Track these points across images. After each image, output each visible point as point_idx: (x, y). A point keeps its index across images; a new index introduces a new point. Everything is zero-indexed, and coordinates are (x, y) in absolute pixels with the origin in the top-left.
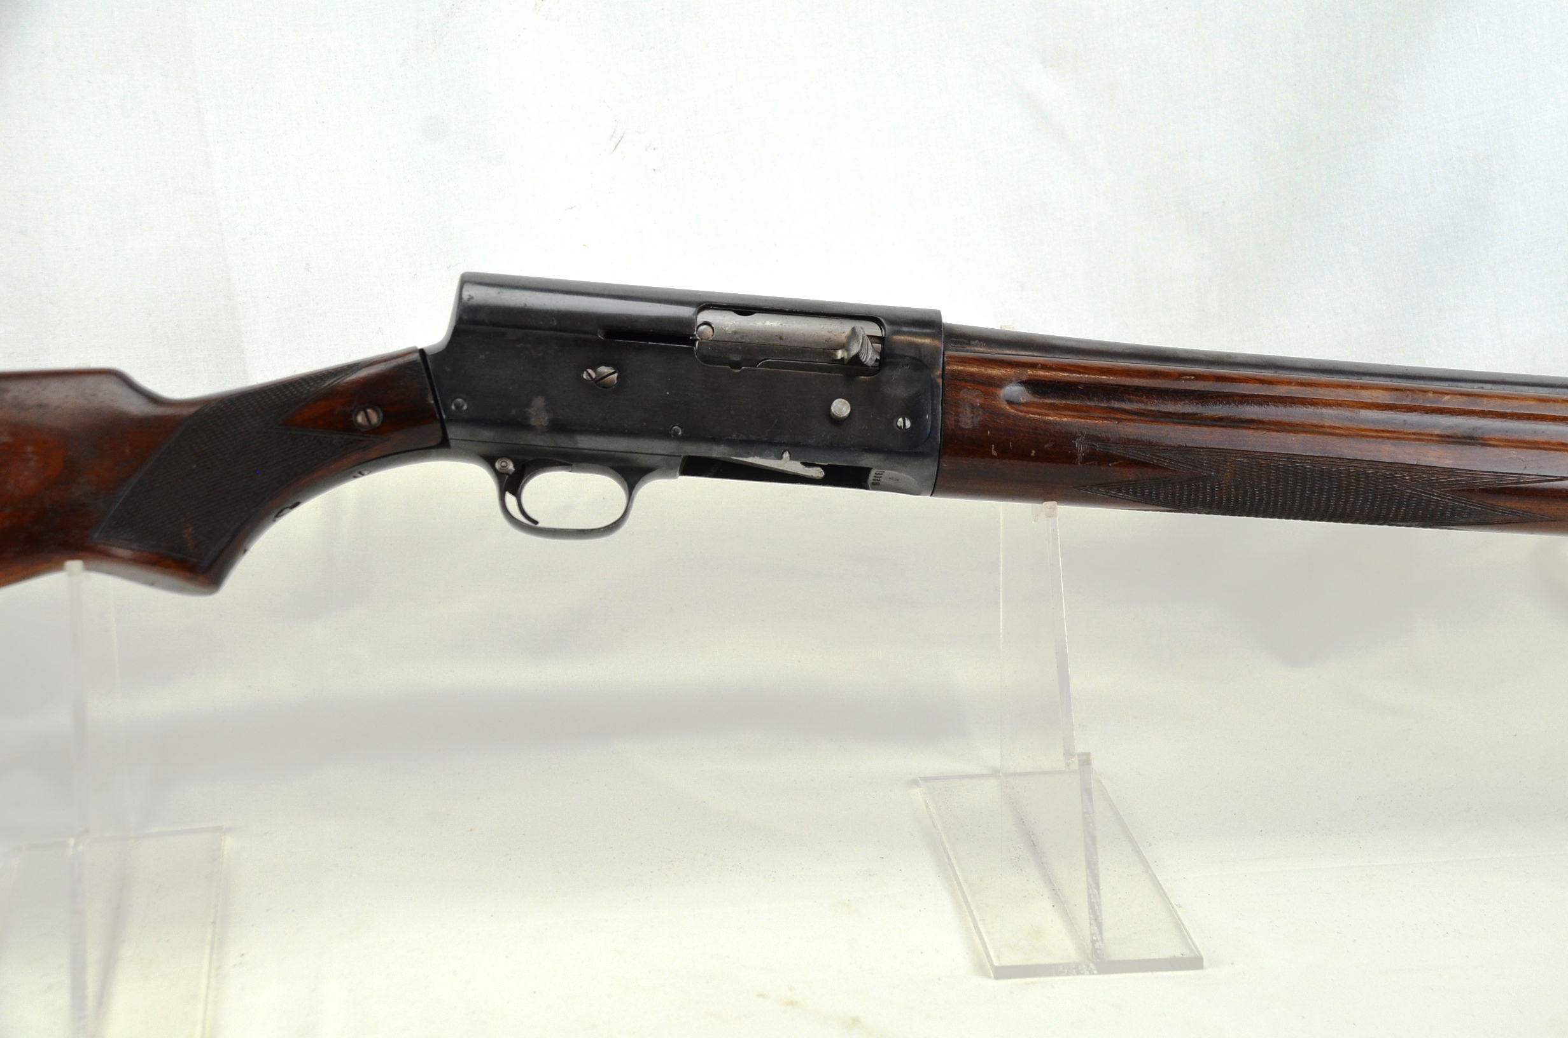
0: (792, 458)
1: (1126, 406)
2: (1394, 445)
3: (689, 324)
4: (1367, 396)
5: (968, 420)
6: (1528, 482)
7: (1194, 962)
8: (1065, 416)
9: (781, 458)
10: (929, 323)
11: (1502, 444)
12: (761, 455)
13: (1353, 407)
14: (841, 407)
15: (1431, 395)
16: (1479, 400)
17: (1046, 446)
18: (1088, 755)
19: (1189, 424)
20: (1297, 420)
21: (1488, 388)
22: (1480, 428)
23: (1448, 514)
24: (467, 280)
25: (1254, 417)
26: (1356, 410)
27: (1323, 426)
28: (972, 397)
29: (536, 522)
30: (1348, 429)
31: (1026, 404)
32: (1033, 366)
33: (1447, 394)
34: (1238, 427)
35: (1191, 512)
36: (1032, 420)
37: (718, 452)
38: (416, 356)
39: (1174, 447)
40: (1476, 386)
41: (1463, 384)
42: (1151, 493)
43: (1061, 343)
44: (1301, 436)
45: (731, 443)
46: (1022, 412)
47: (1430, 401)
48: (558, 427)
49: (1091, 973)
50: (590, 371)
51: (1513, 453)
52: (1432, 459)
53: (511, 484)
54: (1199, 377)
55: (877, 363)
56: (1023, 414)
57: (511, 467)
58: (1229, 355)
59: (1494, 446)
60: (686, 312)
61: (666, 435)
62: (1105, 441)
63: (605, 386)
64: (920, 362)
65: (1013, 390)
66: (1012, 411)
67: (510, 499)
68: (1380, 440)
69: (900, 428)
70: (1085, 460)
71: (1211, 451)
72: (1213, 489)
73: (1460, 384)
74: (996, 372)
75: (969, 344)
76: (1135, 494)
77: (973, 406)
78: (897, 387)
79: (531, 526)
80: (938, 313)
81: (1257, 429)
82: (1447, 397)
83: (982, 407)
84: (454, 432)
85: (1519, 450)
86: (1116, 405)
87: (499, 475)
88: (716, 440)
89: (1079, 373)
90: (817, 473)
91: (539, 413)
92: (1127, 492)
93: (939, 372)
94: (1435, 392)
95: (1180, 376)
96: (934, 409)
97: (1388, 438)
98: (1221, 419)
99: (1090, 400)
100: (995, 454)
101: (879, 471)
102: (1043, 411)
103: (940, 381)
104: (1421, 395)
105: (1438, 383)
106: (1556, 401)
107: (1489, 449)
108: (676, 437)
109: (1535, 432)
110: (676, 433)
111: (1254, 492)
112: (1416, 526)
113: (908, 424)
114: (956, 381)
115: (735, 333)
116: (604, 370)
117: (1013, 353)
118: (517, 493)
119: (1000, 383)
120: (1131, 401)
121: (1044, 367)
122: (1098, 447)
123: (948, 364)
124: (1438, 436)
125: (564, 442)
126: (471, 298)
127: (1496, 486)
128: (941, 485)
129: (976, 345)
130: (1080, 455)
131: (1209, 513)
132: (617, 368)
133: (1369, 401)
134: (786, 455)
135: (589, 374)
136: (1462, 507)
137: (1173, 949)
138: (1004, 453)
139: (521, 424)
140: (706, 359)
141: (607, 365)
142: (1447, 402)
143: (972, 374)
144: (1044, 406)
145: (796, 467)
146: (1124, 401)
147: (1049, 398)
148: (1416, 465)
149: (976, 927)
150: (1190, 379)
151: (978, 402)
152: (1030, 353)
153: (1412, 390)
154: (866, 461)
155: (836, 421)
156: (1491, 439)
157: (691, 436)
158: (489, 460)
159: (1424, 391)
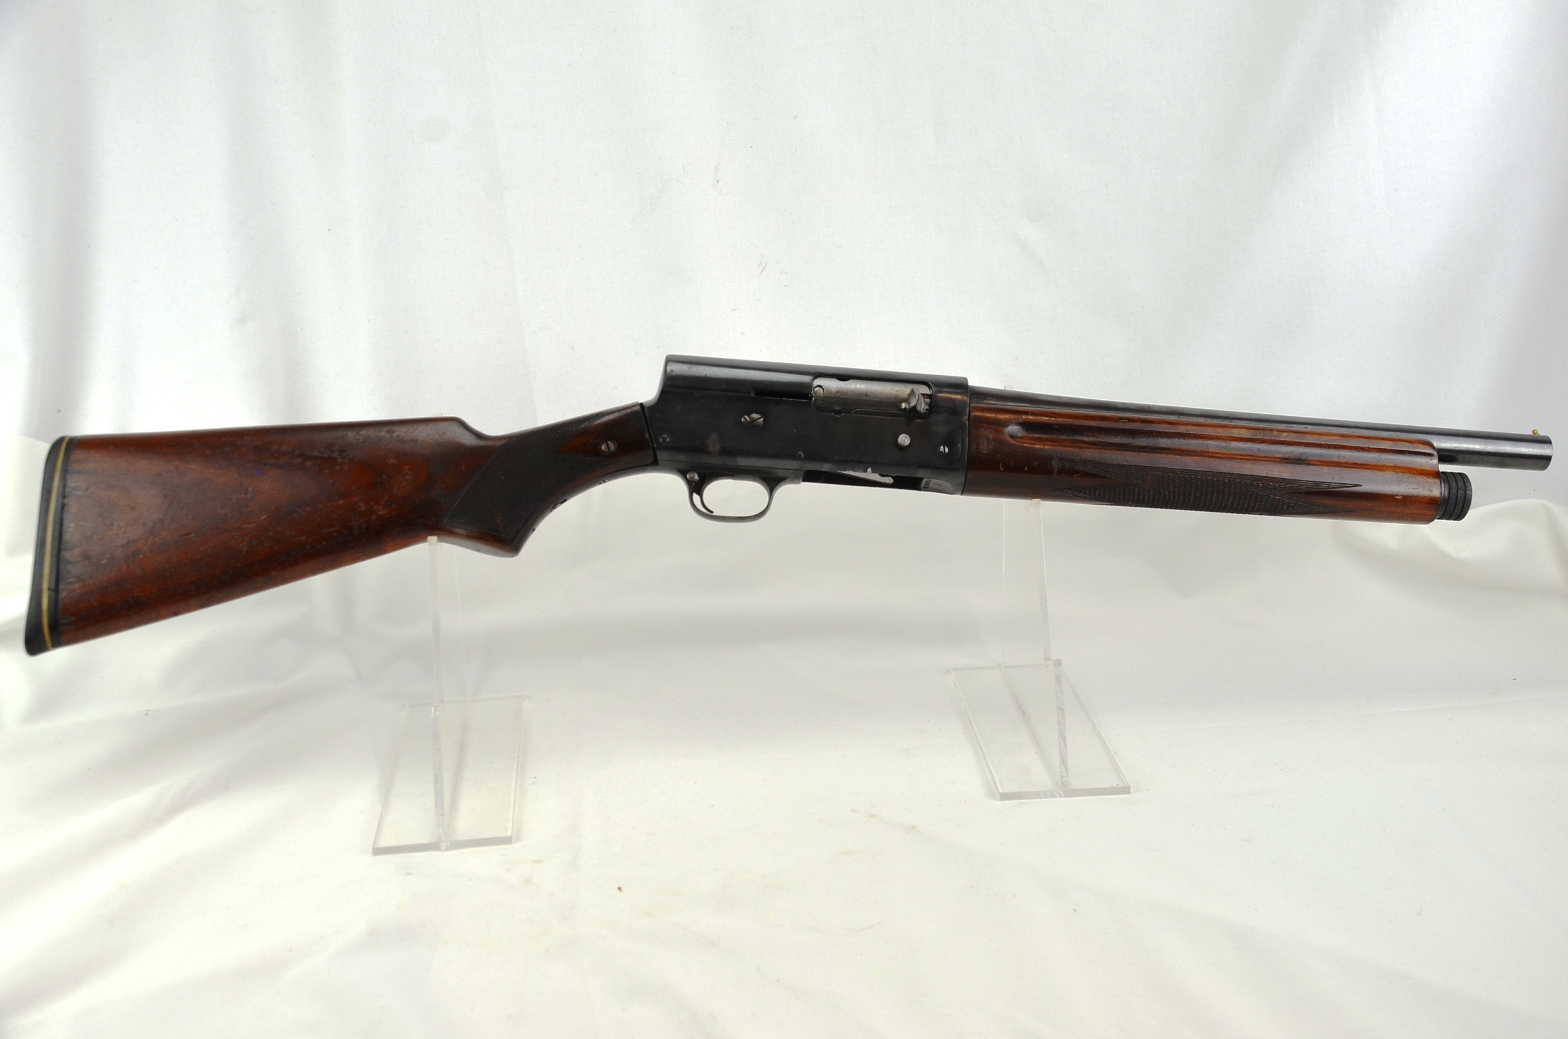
0: (873, 471)
1: (1085, 439)
2: (1252, 464)
3: (809, 386)
4: (1235, 433)
5: (985, 448)
6: (1335, 488)
7: (1126, 790)
8: (1046, 445)
9: (866, 471)
10: (960, 386)
11: (1319, 463)
12: (853, 470)
13: (1226, 440)
14: (904, 440)
15: (1275, 432)
16: (1305, 436)
17: (1035, 464)
18: (1060, 661)
19: (1125, 450)
20: (1192, 448)
21: (1310, 428)
22: (1305, 454)
23: (1285, 507)
24: (670, 360)
25: (1165, 446)
26: (1229, 442)
27: (1208, 452)
28: (987, 433)
29: (712, 512)
30: (1224, 454)
31: (1022, 438)
32: (1026, 413)
33: (1285, 432)
34: (1155, 453)
35: (1125, 505)
36: (1026, 447)
37: (826, 467)
38: (638, 408)
39: (1115, 465)
40: (1303, 426)
41: (1295, 426)
42: (1100, 494)
43: (1044, 398)
44: (1195, 458)
45: (834, 462)
46: (1019, 442)
47: (1274, 436)
48: (726, 452)
49: (1061, 797)
50: (746, 417)
51: (1326, 469)
52: (1276, 473)
53: (696, 488)
54: (1130, 420)
55: (927, 412)
56: (1020, 444)
57: (696, 477)
58: (1149, 406)
59: (1314, 465)
60: (806, 379)
61: (793, 457)
62: (1071, 461)
63: (756, 426)
64: (954, 410)
65: (1013, 429)
66: (1013, 442)
67: (696, 497)
68: (1243, 461)
69: (942, 452)
70: (1059, 473)
71: (1137, 467)
72: (1139, 492)
73: (1293, 425)
74: (1002, 416)
75: (986, 399)
76: (1090, 494)
77: (988, 438)
78: (940, 427)
79: (709, 515)
80: (966, 379)
81: (1167, 454)
82: (1285, 434)
83: (993, 439)
84: (661, 455)
85: (1329, 467)
86: (1079, 438)
87: (689, 483)
88: (825, 460)
89: (1055, 417)
90: (889, 480)
91: (714, 443)
92: (1085, 493)
93: (967, 417)
94: (1278, 431)
95: (1119, 419)
96: (963, 440)
97: (1249, 460)
98: (1144, 447)
99: (1062, 434)
100: (1002, 469)
101: (928, 480)
102: (1032, 442)
103: (967, 422)
104: (1269, 433)
105: (1279, 425)
106: (1351, 436)
107: (1311, 467)
108: (800, 458)
109: (1339, 456)
110: (800, 456)
111: (1165, 493)
112: (1265, 515)
113: (947, 450)
114: (977, 422)
115: (838, 392)
116: (755, 416)
117: (1014, 404)
118: (700, 494)
119: (1005, 424)
120: (1087, 435)
121: (1033, 414)
122: (1067, 465)
123: (972, 411)
124: (1279, 458)
125: (730, 462)
126: (672, 371)
127: (1315, 490)
128: (968, 488)
129: (990, 400)
130: (1056, 470)
131: (1136, 506)
132: (763, 415)
133: (1237, 436)
134: (869, 470)
135: (745, 419)
136: (1294, 503)
137: (1111, 781)
138: (1008, 469)
139: (703, 450)
140: (818, 409)
141: (756, 413)
142: (1285, 437)
143: (987, 418)
144: (1032, 439)
145: (876, 477)
146: (1083, 436)
147: (1036, 433)
148: (1266, 477)
149: (988, 767)
150: (1125, 422)
151: (991, 436)
152: (1024, 405)
153: (1264, 429)
154: (920, 473)
155: (901, 448)
156: (1312, 461)
157: (809, 458)
158: (683, 473)
159: (1271, 430)
